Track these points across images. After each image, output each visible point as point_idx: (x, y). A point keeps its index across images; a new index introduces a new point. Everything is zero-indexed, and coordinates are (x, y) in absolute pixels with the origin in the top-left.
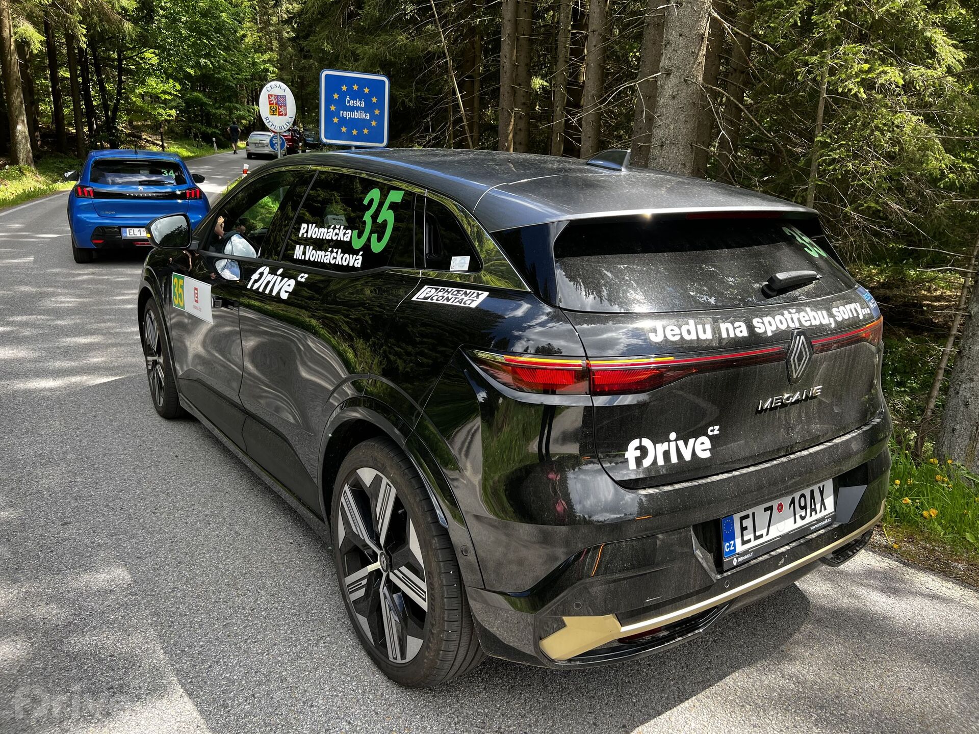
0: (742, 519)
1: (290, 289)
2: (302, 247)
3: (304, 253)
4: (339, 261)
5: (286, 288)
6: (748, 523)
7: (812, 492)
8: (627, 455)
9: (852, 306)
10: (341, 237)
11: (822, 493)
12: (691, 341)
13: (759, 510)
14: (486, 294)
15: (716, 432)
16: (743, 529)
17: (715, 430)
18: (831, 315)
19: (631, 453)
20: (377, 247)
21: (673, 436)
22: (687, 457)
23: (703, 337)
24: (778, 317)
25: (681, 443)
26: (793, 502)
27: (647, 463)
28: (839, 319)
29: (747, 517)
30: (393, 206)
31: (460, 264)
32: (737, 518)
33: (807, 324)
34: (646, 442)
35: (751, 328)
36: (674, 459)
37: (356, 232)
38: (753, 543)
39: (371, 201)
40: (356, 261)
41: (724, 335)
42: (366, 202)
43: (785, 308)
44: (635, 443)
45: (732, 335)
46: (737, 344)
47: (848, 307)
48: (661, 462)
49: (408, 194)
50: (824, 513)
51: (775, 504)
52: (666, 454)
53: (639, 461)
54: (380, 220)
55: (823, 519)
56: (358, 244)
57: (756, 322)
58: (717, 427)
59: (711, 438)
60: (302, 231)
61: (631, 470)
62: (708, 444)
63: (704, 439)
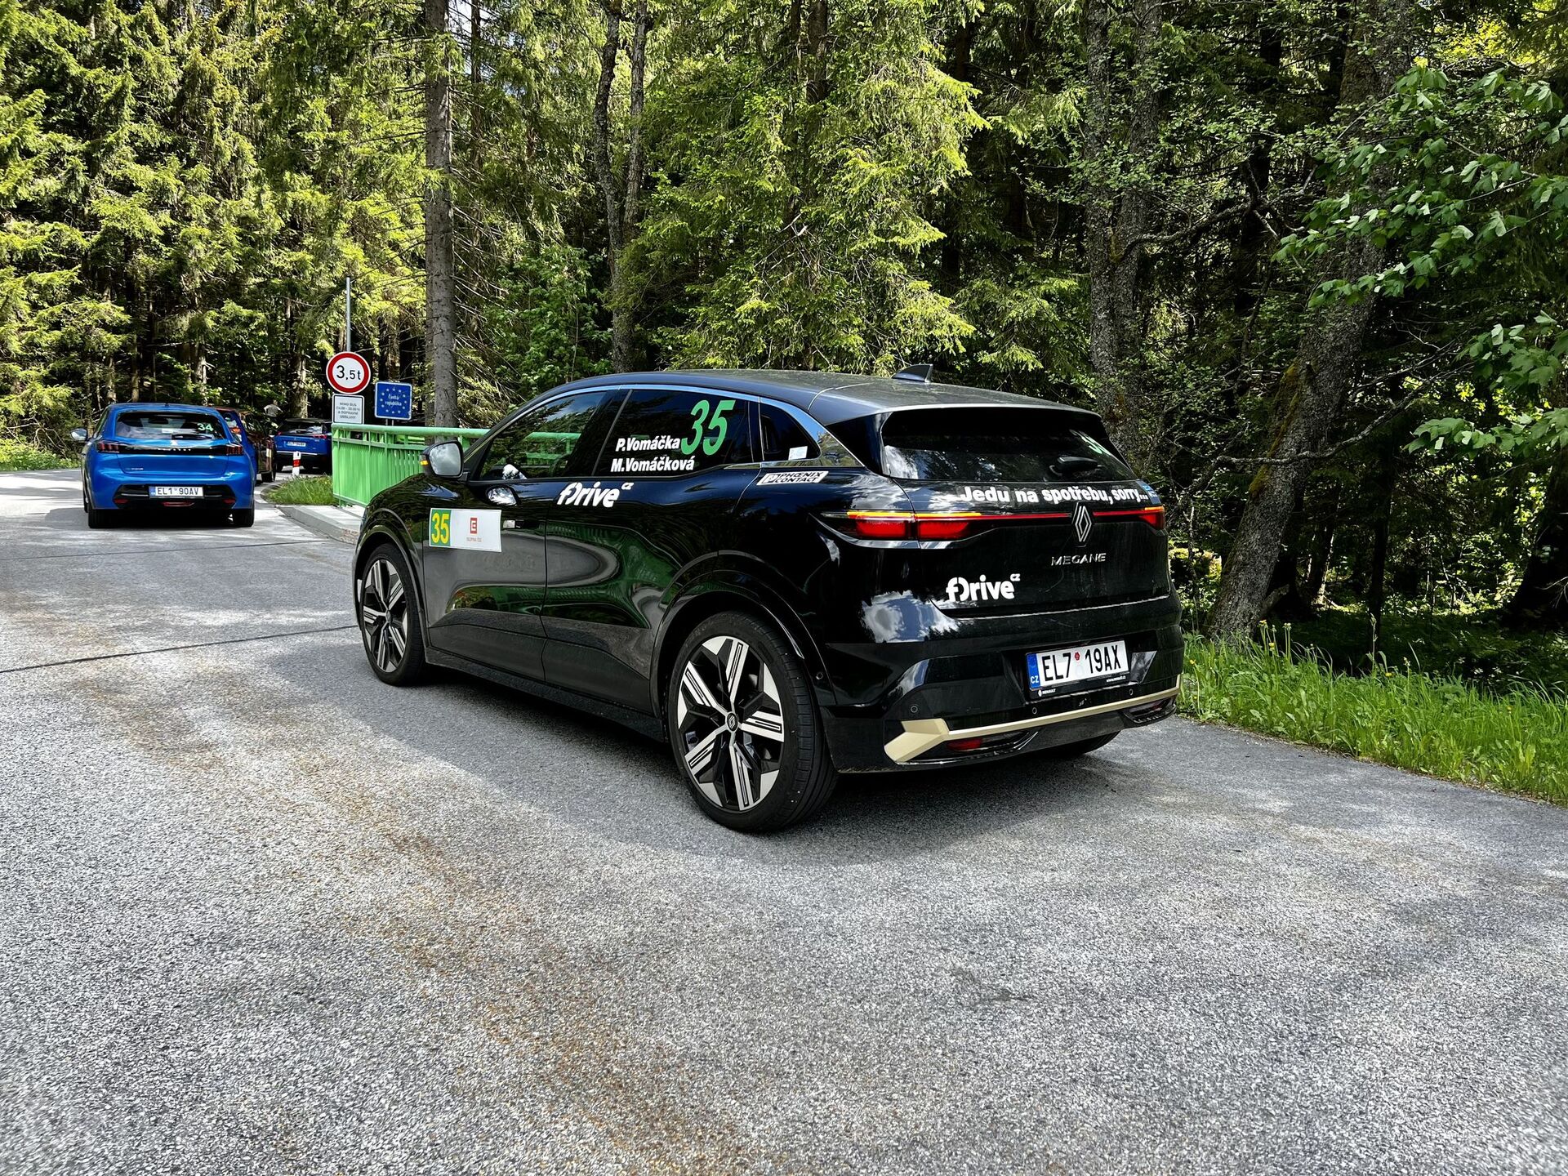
0: (1044, 658)
1: (615, 497)
2: (621, 460)
3: (624, 465)
4: (667, 467)
5: (609, 497)
6: (1049, 663)
7: (1106, 649)
8: (948, 590)
9: (1131, 491)
10: (668, 445)
11: (1115, 652)
12: (993, 503)
13: (1059, 654)
14: (826, 473)
15: (1018, 579)
16: (1046, 668)
17: (1016, 577)
18: (1109, 494)
19: (951, 589)
20: (710, 450)
21: (983, 578)
22: (996, 596)
23: (1002, 500)
24: (1063, 491)
25: (989, 584)
26: (1088, 653)
27: (964, 597)
28: (1118, 498)
29: (1048, 658)
30: (724, 414)
31: (798, 453)
32: (1039, 656)
33: (1089, 499)
34: (962, 581)
35: (1040, 496)
36: (985, 597)
37: (685, 440)
38: (1055, 682)
39: (700, 412)
40: (690, 465)
41: (1019, 500)
42: (694, 412)
43: (1071, 485)
44: (953, 581)
45: (1025, 500)
46: (1029, 507)
47: (1126, 491)
48: (974, 598)
49: (739, 402)
50: (1118, 670)
51: (1073, 651)
52: (979, 592)
53: (957, 595)
54: (711, 427)
55: (1118, 675)
56: (688, 449)
57: (1044, 492)
58: (1018, 575)
59: (1014, 583)
60: (619, 446)
61: (951, 603)
62: (1011, 588)
63: (1006, 583)
